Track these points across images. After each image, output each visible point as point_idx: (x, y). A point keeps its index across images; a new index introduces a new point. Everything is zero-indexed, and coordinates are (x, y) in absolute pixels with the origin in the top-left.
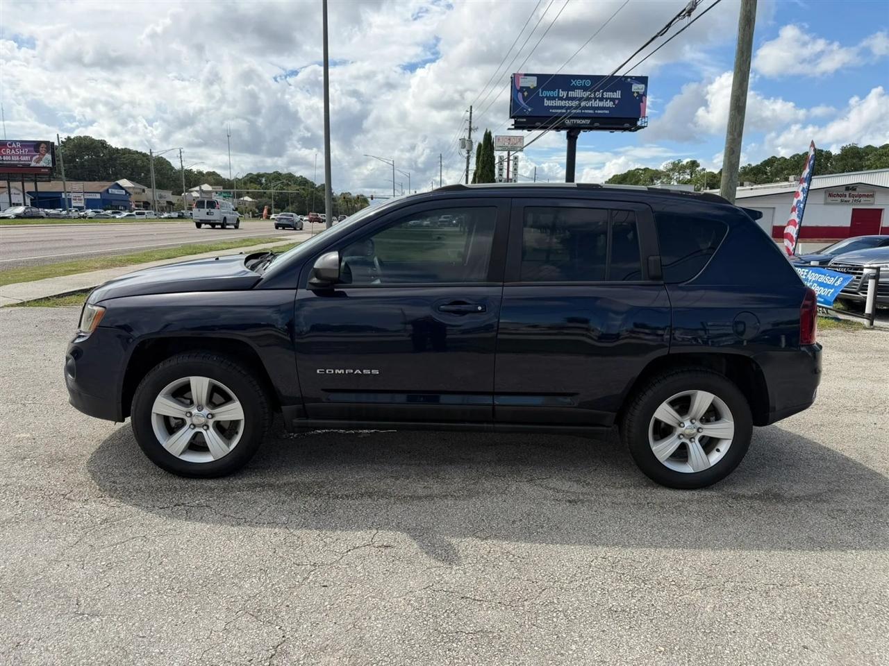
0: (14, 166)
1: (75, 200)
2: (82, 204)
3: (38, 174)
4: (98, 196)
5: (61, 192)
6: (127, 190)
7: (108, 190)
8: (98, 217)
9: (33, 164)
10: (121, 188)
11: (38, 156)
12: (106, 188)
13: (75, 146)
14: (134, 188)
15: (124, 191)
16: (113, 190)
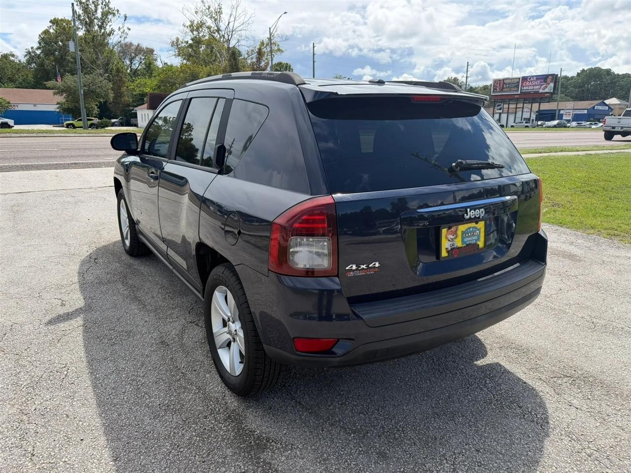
0: (529, 93)
1: (566, 115)
2: (570, 118)
3: (543, 98)
4: (586, 112)
5: (556, 110)
6: (610, 106)
7: (594, 107)
8: (579, 126)
9: (541, 91)
10: (606, 105)
11: (544, 86)
12: (593, 105)
13: (586, 75)
14: (619, 104)
15: (607, 107)
16: (598, 107)
